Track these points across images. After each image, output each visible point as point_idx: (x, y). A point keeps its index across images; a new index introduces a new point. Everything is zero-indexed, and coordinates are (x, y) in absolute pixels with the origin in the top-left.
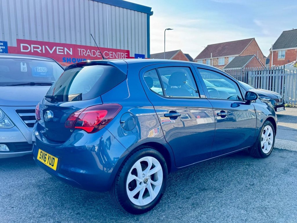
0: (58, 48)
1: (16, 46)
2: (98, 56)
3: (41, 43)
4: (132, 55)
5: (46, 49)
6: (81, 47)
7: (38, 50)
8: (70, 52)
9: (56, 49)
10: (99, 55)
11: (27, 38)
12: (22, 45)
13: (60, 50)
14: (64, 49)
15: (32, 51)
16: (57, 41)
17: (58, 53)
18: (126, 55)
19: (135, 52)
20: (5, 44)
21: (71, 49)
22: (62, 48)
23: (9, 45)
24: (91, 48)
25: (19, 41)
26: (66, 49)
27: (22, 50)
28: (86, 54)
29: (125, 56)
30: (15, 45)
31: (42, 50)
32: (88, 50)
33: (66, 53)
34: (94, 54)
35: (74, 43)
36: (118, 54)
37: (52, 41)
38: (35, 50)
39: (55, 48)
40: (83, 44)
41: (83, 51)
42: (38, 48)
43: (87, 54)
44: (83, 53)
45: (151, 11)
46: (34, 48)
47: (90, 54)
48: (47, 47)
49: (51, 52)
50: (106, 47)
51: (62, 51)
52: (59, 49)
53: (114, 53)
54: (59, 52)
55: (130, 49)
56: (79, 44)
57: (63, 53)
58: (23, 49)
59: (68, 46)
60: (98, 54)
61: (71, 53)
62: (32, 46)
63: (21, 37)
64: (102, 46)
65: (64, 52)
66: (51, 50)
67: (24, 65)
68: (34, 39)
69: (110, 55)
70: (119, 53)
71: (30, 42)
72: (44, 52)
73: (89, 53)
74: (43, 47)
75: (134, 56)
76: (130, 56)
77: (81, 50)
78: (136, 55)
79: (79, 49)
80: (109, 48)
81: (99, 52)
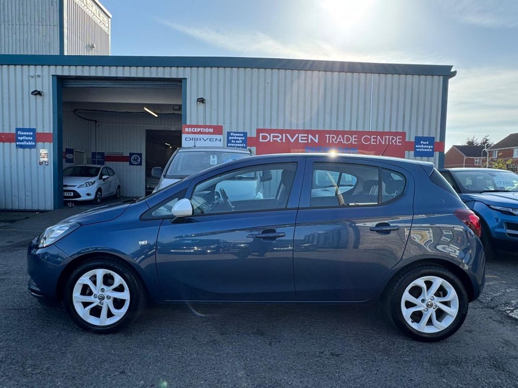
0: (300, 135)
2: (353, 143)
3: (281, 132)
6: (329, 132)
7: (278, 139)
8: (311, 138)
9: (298, 137)
10: (355, 141)
11: (267, 127)
12: (261, 134)
13: (302, 138)
14: (308, 137)
15: (271, 141)
16: (301, 128)
17: (300, 141)
18: (400, 139)
20: (245, 134)
21: (317, 136)
22: (306, 135)
23: (248, 136)
24: (343, 133)
25: (259, 131)
26: (310, 136)
27: (261, 140)
28: (336, 141)
29: (398, 140)
30: (254, 135)
31: (282, 140)
32: (340, 136)
33: (310, 142)
34: (348, 140)
35: (321, 128)
36: (386, 138)
38: (274, 139)
39: (297, 135)
41: (333, 138)
42: (278, 137)
43: (338, 140)
44: (332, 140)
45: (452, 71)
46: (274, 137)
47: (342, 140)
48: (288, 135)
49: (292, 141)
50: (367, 130)
51: (306, 138)
52: (302, 137)
53: (378, 137)
54: (302, 140)
55: (406, 130)
57: (306, 142)
59: (313, 133)
60: (353, 139)
61: (316, 141)
62: (272, 135)
63: (261, 127)
64: (360, 129)
65: (307, 140)
66: (292, 139)
68: (274, 127)
69: (372, 140)
71: (270, 131)
72: (284, 141)
73: (340, 139)
74: (284, 135)
75: (413, 140)
76: (407, 140)
77: (329, 137)
78: (416, 138)
79: (328, 135)
80: (371, 132)
81: (355, 138)
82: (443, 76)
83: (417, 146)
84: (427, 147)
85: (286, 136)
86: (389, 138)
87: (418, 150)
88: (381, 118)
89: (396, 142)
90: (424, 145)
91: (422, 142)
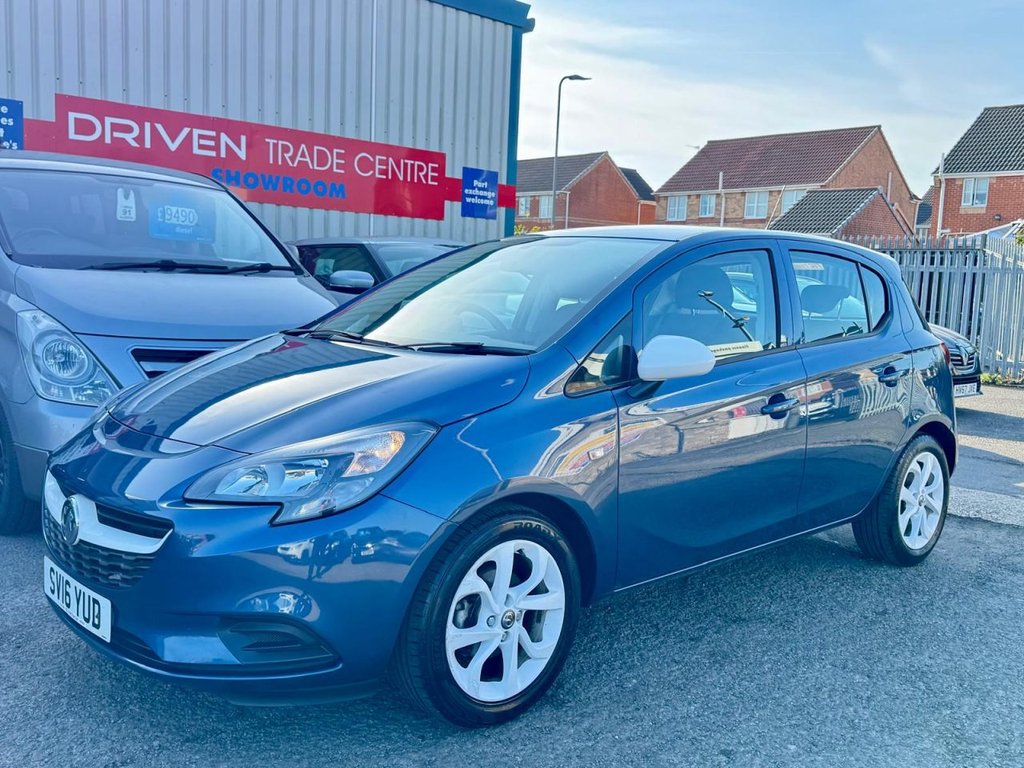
0: (196, 132)
1: (52, 118)
2: (335, 170)
3: (141, 114)
4: (453, 172)
5: (154, 132)
6: (279, 133)
7: (129, 138)
8: (240, 148)
9: (190, 136)
10: (339, 166)
11: (93, 94)
12: (72, 116)
13: (203, 142)
14: (217, 139)
15: (108, 140)
16: (197, 110)
17: (196, 151)
18: (434, 170)
19: (466, 161)
20: (15, 108)
21: (243, 139)
22: (213, 134)
23: (28, 114)
24: (311, 139)
25: (65, 103)
26: (224, 138)
27: (72, 135)
28: (293, 159)
29: (430, 174)
30: (48, 114)
31: (140, 139)
32: (303, 146)
33: (223, 154)
34: (322, 160)
35: (253, 118)
36: (406, 165)
37: (177, 106)
38: (117, 135)
39: (186, 131)
40: (287, 124)
41: (286, 149)
42: (129, 130)
43: (298, 158)
44: (283, 157)
45: (529, 16)
46: (115, 127)
47: (308, 159)
48: (159, 127)
49: (173, 146)
50: (364, 137)
51: (212, 143)
52: (201, 137)
53: (391, 160)
54: (201, 147)
55: (446, 150)
56: (270, 121)
57: (213, 154)
58: (76, 133)
59: (233, 128)
60: (335, 161)
61: (242, 154)
62: (109, 120)
63: (71, 90)
64: (350, 134)
65: (217, 148)
66: (173, 140)
67: (126, 197)
68: (115, 96)
69: (378, 167)
70: (409, 162)
71: (102, 108)
72: (148, 144)
73: (303, 155)
74: (147, 126)
75: (459, 175)
76: (448, 174)
77: (276, 146)
78: (466, 170)
79: (272, 142)
80: (374, 143)
81: (339, 156)
82: (513, 25)
83: (466, 191)
84: (485, 193)
85: (154, 130)
86: (413, 166)
87: (468, 200)
88: (394, 109)
89: (426, 176)
90: (480, 189)
91: (476, 183)
